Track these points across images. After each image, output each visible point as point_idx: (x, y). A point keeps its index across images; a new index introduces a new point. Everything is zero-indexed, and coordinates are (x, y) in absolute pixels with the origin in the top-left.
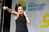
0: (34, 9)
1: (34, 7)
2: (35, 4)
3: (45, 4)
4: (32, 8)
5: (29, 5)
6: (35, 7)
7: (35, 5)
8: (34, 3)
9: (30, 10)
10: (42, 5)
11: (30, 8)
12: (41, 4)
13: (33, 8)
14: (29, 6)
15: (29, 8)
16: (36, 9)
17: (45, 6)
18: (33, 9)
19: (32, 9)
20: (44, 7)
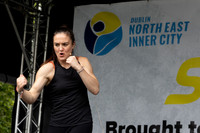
0: (149, 38)
1: (149, 34)
2: (153, 21)
3: (187, 23)
4: (141, 35)
5: (132, 24)
6: (154, 34)
7: (153, 25)
8: (149, 19)
9: (135, 41)
10: (177, 27)
11: (135, 35)
12: (174, 24)
13: (145, 35)
14: (131, 29)
15: (132, 36)
16: (157, 41)
17: (186, 30)
18: (147, 40)
19: (141, 41)
20: (183, 32)
